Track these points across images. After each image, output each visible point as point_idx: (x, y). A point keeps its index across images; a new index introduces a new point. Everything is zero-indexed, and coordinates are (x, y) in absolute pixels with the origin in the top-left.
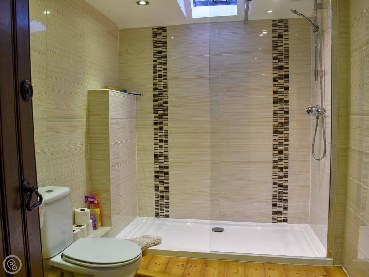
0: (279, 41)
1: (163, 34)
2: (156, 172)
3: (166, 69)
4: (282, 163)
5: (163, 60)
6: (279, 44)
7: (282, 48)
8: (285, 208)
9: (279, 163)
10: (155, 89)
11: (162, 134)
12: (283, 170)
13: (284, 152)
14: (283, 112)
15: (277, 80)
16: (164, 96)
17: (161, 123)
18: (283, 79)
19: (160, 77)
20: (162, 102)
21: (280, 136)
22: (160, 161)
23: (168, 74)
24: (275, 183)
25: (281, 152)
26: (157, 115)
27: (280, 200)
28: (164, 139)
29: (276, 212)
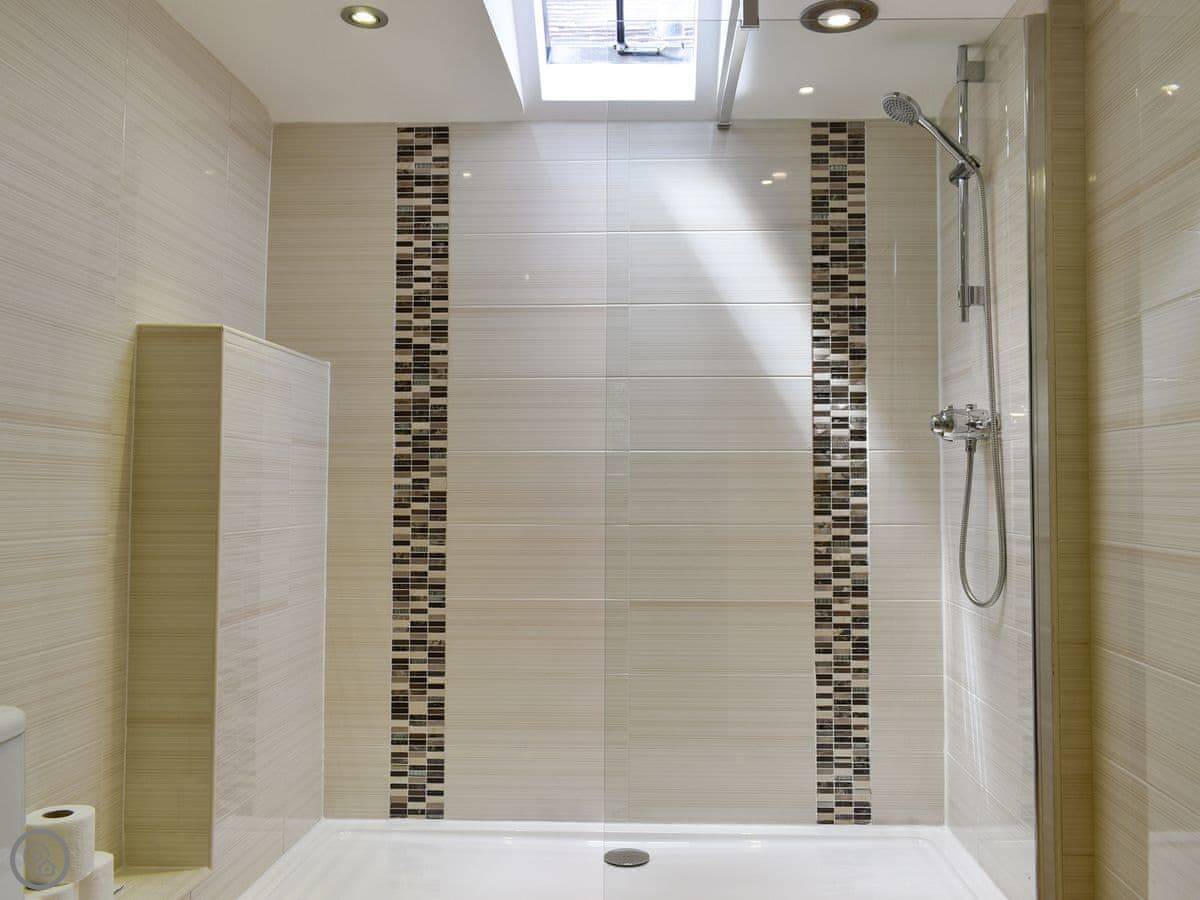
0: (832, 192)
1: (438, 151)
2: (398, 646)
3: (446, 274)
4: (846, 607)
5: (434, 244)
6: (833, 204)
7: (843, 216)
8: (862, 768)
9: (836, 607)
10: (402, 345)
11: (425, 506)
12: (849, 632)
13: (854, 569)
14: (845, 432)
15: (826, 323)
16: (435, 371)
17: (422, 465)
18: (845, 321)
19: (421, 301)
20: (426, 389)
21: (836, 512)
22: (413, 605)
23: (451, 292)
24: (823, 680)
25: (841, 570)
26: (408, 438)
27: (843, 741)
28: (432, 525)
29: (830, 784)
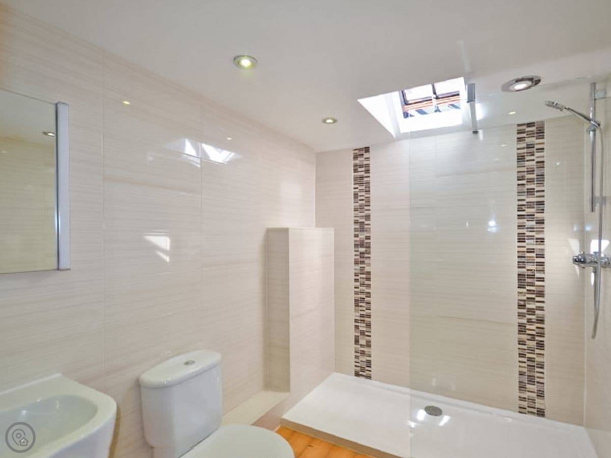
0: (527, 153)
1: (366, 155)
2: (356, 321)
3: (369, 197)
4: (533, 327)
5: (366, 187)
6: (527, 158)
7: (534, 163)
8: (541, 395)
9: (528, 327)
10: (356, 222)
11: (364, 276)
12: (535, 338)
13: (537, 312)
14: (534, 255)
15: (524, 209)
16: (366, 231)
17: (363, 262)
18: (533, 207)
19: (362, 207)
20: (364, 237)
21: (528, 288)
22: (361, 309)
23: (371, 204)
24: (521, 355)
25: (531, 311)
26: (358, 253)
28: (367, 282)
29: (525, 398)
